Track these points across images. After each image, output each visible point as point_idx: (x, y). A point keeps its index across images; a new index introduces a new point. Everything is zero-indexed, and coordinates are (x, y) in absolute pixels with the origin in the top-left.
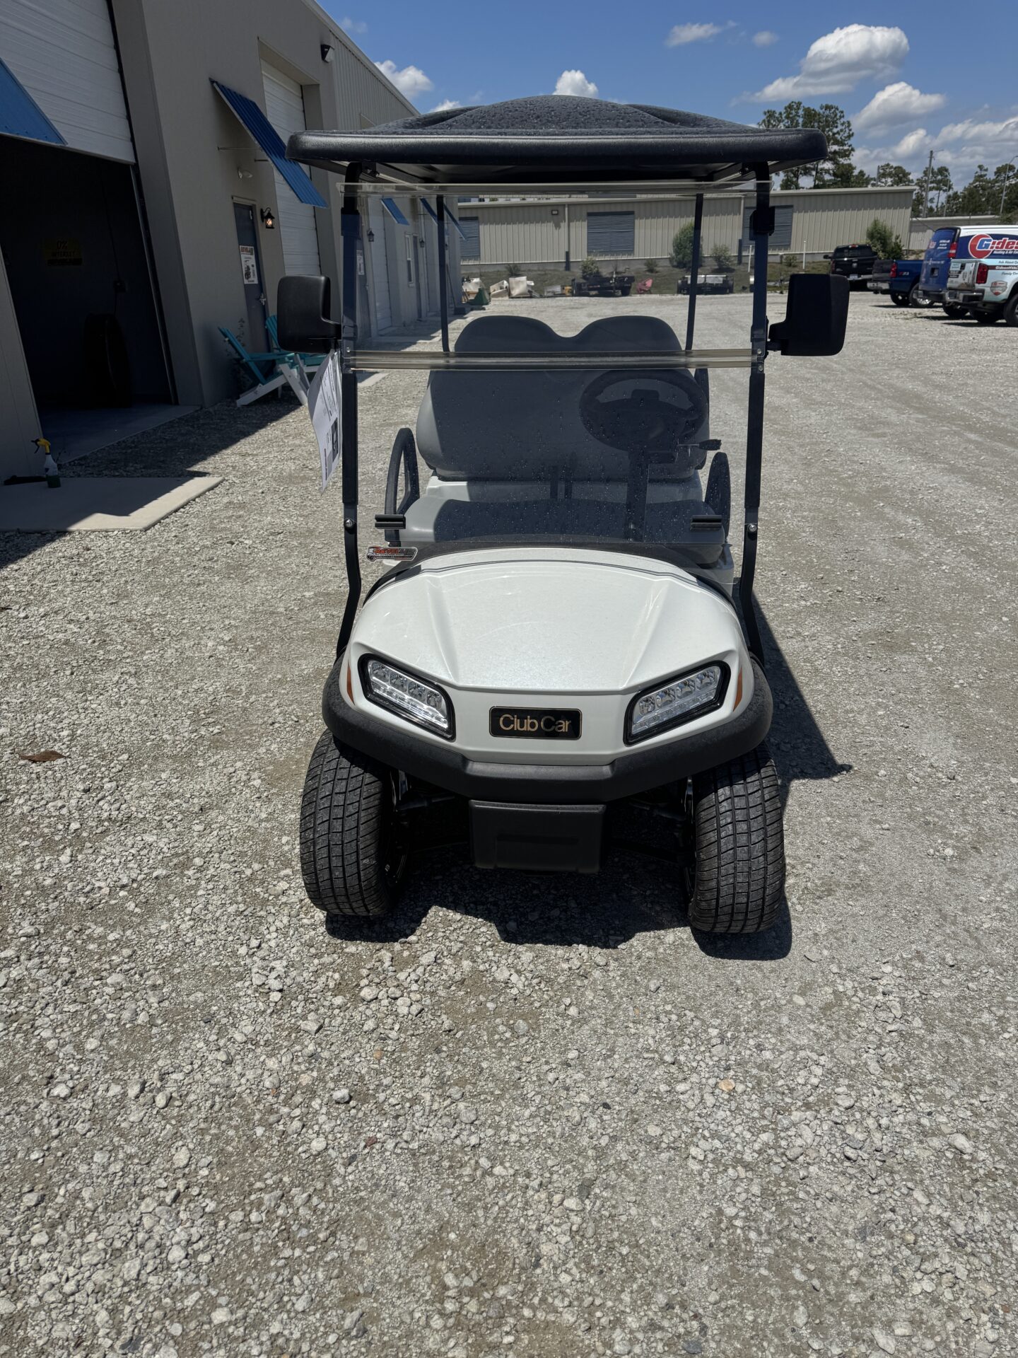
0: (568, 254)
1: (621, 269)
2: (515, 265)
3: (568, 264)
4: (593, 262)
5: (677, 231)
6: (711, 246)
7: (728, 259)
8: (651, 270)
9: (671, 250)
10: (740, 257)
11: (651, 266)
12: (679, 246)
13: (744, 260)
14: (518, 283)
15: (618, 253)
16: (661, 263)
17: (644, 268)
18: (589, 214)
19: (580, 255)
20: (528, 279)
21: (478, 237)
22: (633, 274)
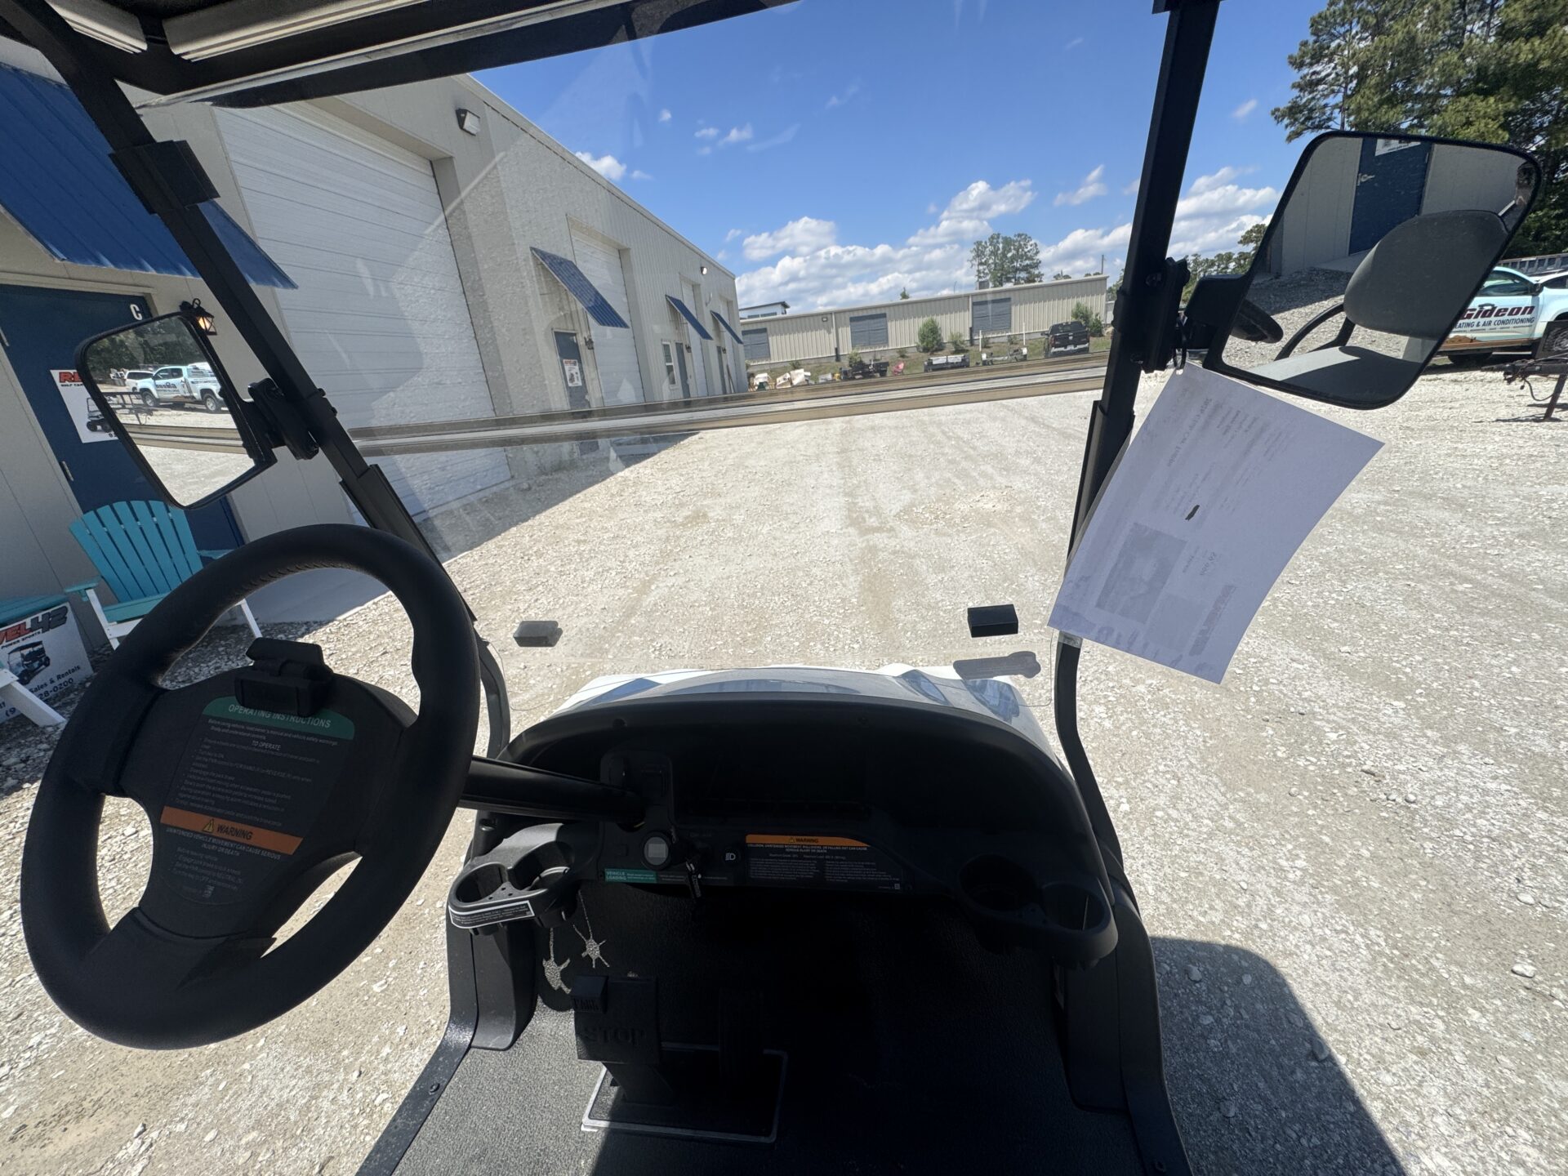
0: (837, 350)
1: (878, 357)
2: (797, 361)
3: (838, 357)
4: (856, 354)
5: (921, 325)
6: (949, 334)
7: (962, 343)
8: (903, 356)
9: (917, 340)
10: (972, 341)
11: (902, 354)
12: (923, 337)
13: (976, 342)
14: (797, 374)
15: (875, 345)
16: (910, 350)
17: (897, 355)
18: (852, 320)
19: (847, 349)
20: (805, 371)
21: (768, 343)
22: (888, 360)
